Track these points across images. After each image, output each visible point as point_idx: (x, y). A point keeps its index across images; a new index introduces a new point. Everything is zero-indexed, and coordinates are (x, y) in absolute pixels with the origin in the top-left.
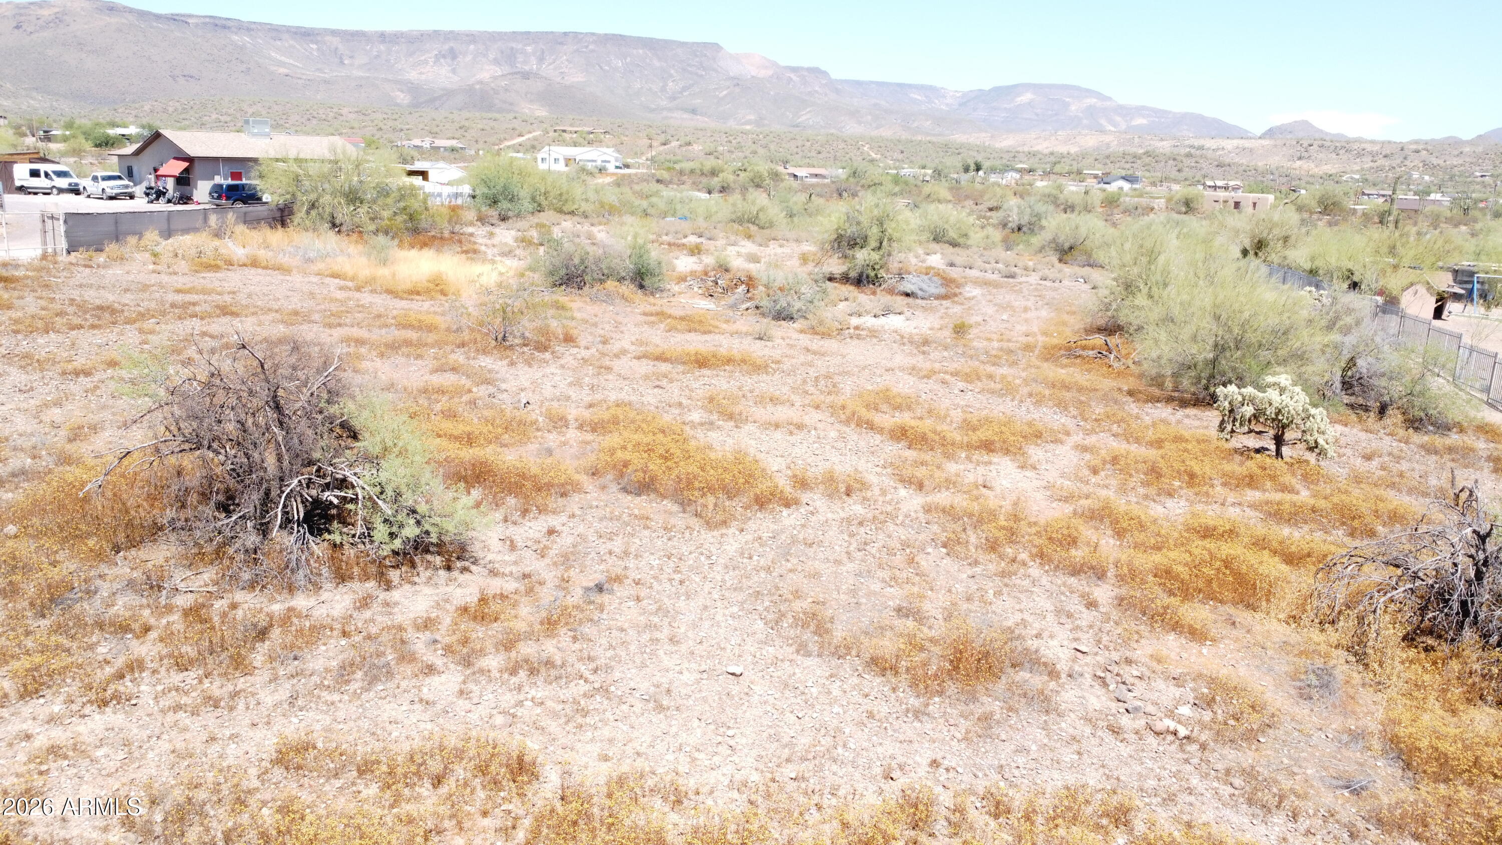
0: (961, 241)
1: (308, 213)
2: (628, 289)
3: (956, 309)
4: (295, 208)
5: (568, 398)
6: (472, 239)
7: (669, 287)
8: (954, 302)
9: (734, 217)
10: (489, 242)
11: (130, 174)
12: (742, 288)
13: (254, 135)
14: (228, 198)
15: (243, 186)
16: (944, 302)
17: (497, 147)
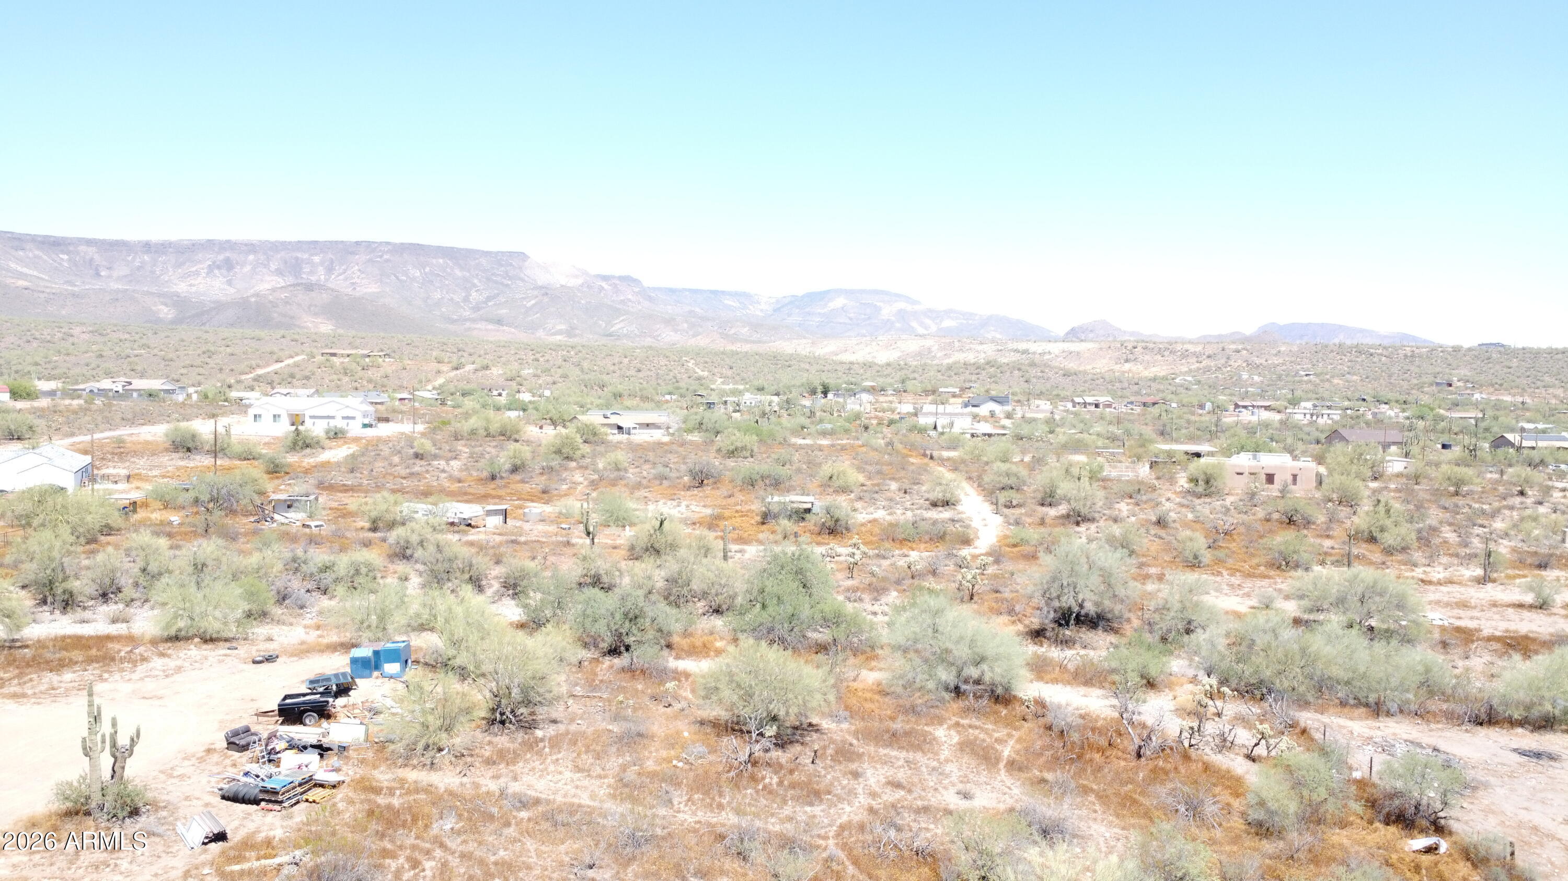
17: (243, 377)
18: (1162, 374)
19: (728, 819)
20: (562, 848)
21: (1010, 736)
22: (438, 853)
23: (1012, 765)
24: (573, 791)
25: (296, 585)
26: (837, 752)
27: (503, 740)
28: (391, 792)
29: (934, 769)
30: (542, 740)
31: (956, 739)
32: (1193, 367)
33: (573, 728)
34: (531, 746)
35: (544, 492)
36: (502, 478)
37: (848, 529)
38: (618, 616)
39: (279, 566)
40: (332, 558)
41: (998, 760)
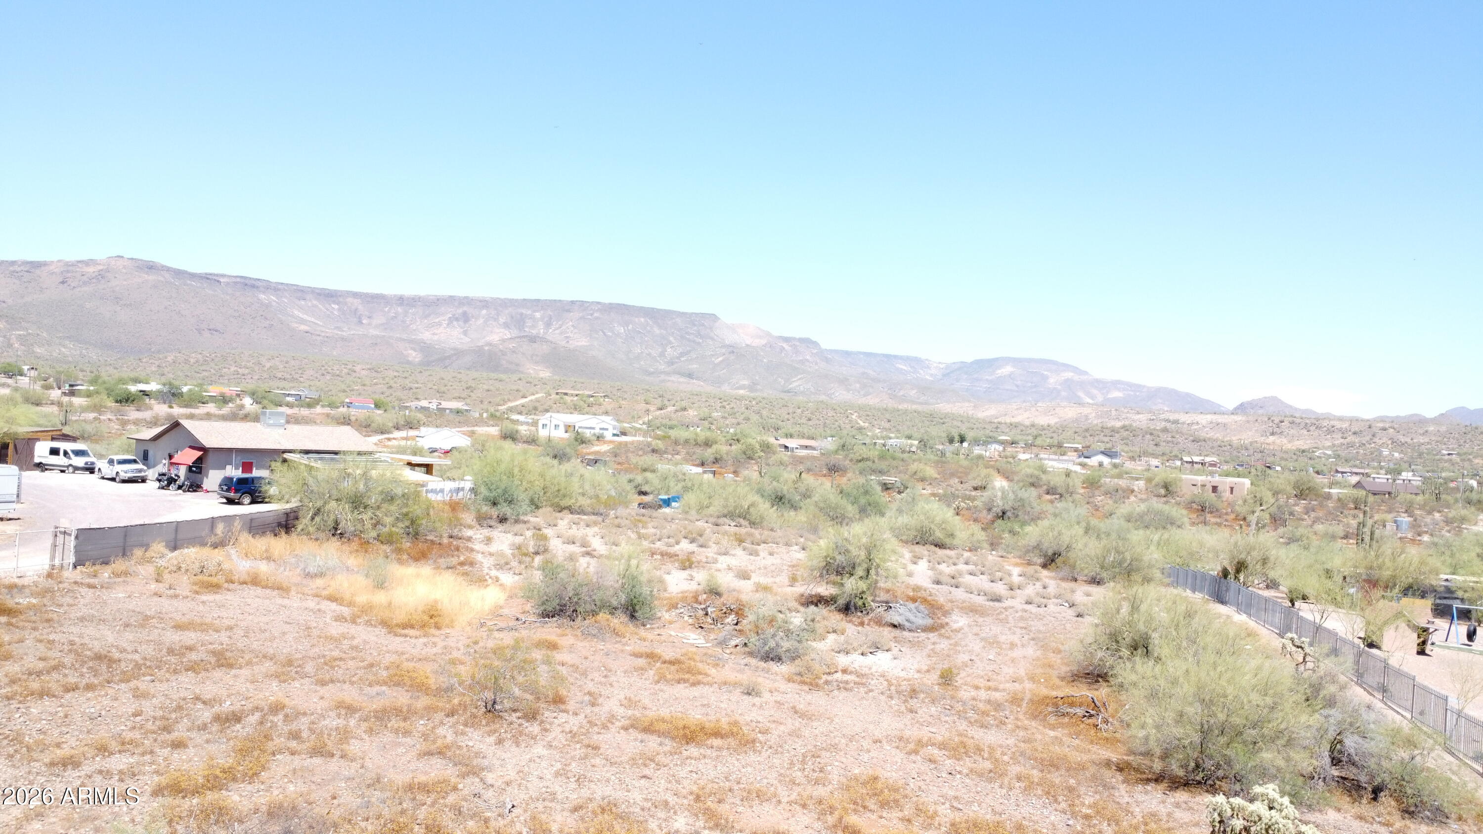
0: (948, 541)
1: (313, 519)
2: (619, 621)
3: (944, 645)
4: (301, 514)
5: (553, 796)
6: (470, 545)
7: (659, 614)
8: (941, 635)
9: (726, 511)
10: (485, 548)
11: (145, 457)
12: (731, 619)
13: (269, 425)
14: (236, 491)
15: (253, 480)
16: (931, 635)
17: (500, 408)
18: (1305, 447)
32: (1336, 442)
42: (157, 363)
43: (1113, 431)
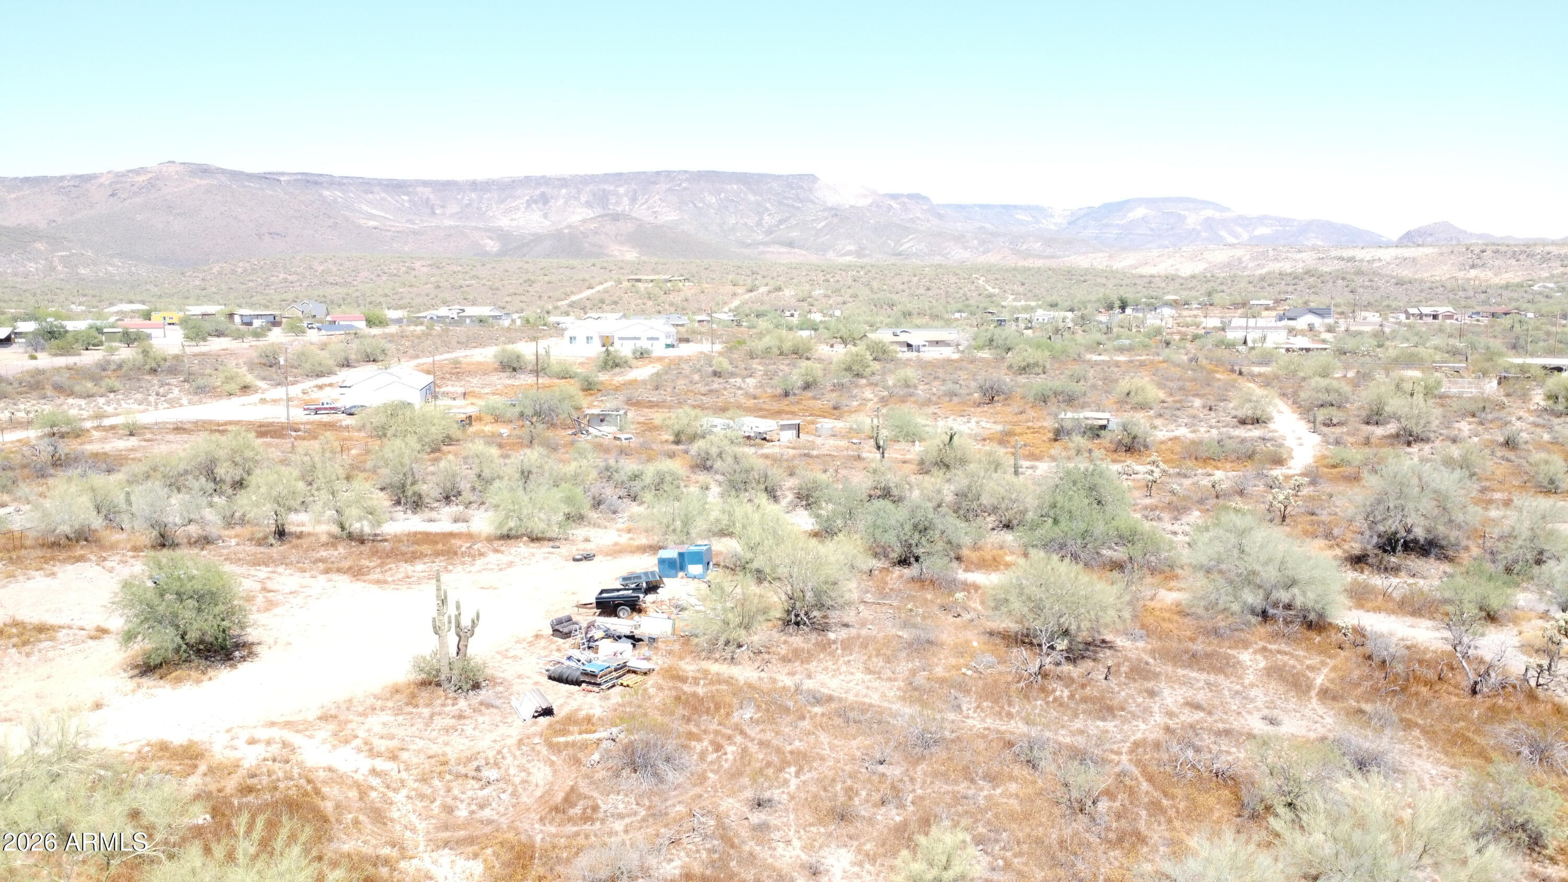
17: (560, 303)
18: (1517, 280)
19: (1017, 728)
20: (854, 743)
21: (1323, 663)
22: (739, 739)
23: (1325, 694)
24: (864, 691)
25: (609, 492)
26: (1132, 670)
27: (797, 640)
28: (696, 681)
29: (1237, 693)
30: (835, 642)
31: (1262, 664)
32: (1556, 272)
33: (864, 632)
34: (825, 646)
35: (835, 408)
36: (795, 394)
37: (1146, 447)
38: (908, 527)
39: (594, 474)
40: (640, 467)
41: (1309, 688)
42: (201, 276)
43: (1295, 278)
